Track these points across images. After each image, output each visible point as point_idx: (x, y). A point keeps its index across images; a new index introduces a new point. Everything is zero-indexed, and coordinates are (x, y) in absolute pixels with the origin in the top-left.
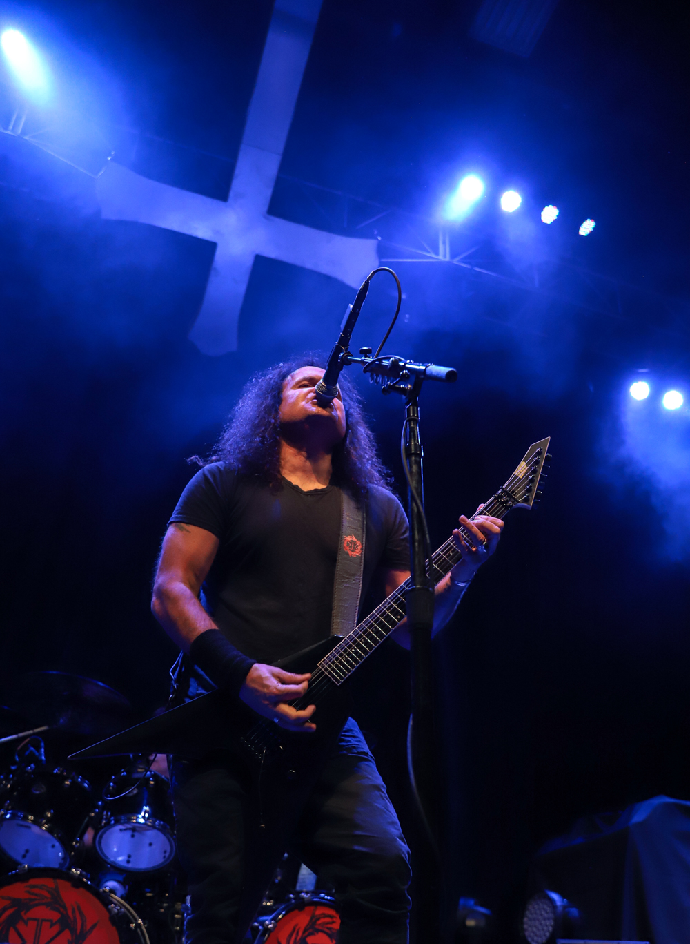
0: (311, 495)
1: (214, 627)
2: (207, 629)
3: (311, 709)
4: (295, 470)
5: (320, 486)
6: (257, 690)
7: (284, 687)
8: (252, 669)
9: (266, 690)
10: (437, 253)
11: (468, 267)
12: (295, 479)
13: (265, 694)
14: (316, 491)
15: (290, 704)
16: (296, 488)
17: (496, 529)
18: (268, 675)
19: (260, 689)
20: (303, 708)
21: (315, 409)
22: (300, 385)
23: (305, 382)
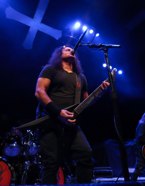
1: (51, 101)
3: (75, 120)
4: (66, 68)
5: (72, 72)
8: (61, 111)
9: (65, 116)
10: (71, 36)
12: (66, 70)
14: (71, 73)
16: (67, 72)
17: (108, 85)
18: (65, 113)
19: (63, 116)
20: (73, 120)
21: (71, 56)
22: (66, 51)
23: (67, 50)
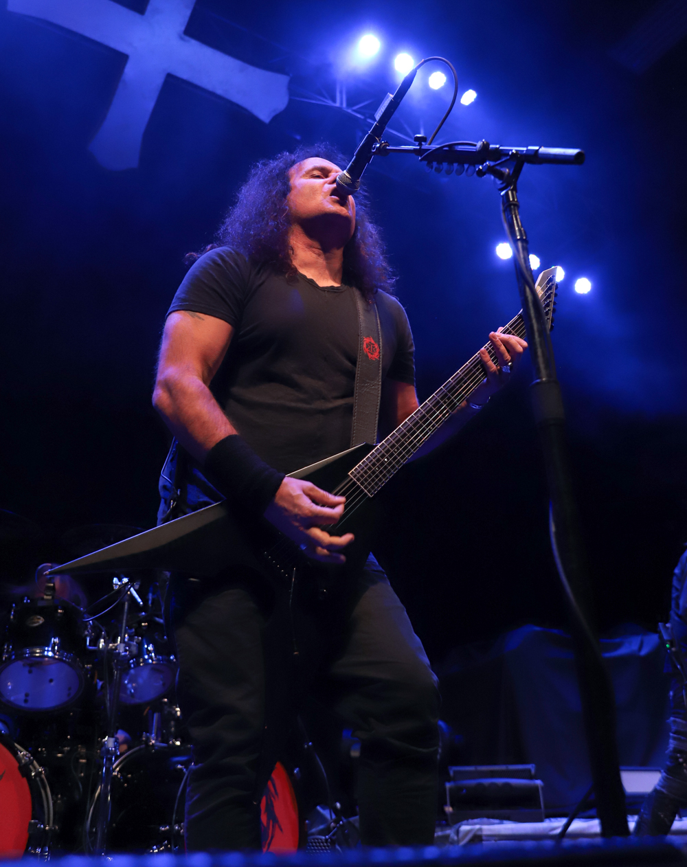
0: (328, 291)
1: (234, 432)
2: (227, 435)
3: (347, 538)
4: (306, 265)
5: (336, 285)
6: (286, 510)
7: (318, 509)
8: (282, 485)
9: (296, 511)
10: (334, 100)
11: (362, 117)
12: (309, 274)
13: (296, 515)
14: (331, 288)
15: (323, 530)
16: (311, 282)
17: (520, 349)
18: (299, 492)
19: (291, 508)
22: (310, 174)
23: (316, 173)
